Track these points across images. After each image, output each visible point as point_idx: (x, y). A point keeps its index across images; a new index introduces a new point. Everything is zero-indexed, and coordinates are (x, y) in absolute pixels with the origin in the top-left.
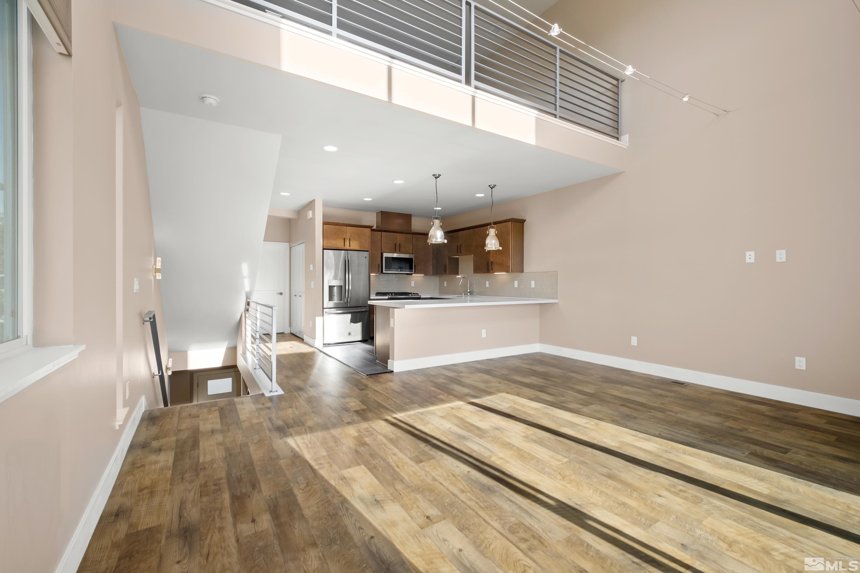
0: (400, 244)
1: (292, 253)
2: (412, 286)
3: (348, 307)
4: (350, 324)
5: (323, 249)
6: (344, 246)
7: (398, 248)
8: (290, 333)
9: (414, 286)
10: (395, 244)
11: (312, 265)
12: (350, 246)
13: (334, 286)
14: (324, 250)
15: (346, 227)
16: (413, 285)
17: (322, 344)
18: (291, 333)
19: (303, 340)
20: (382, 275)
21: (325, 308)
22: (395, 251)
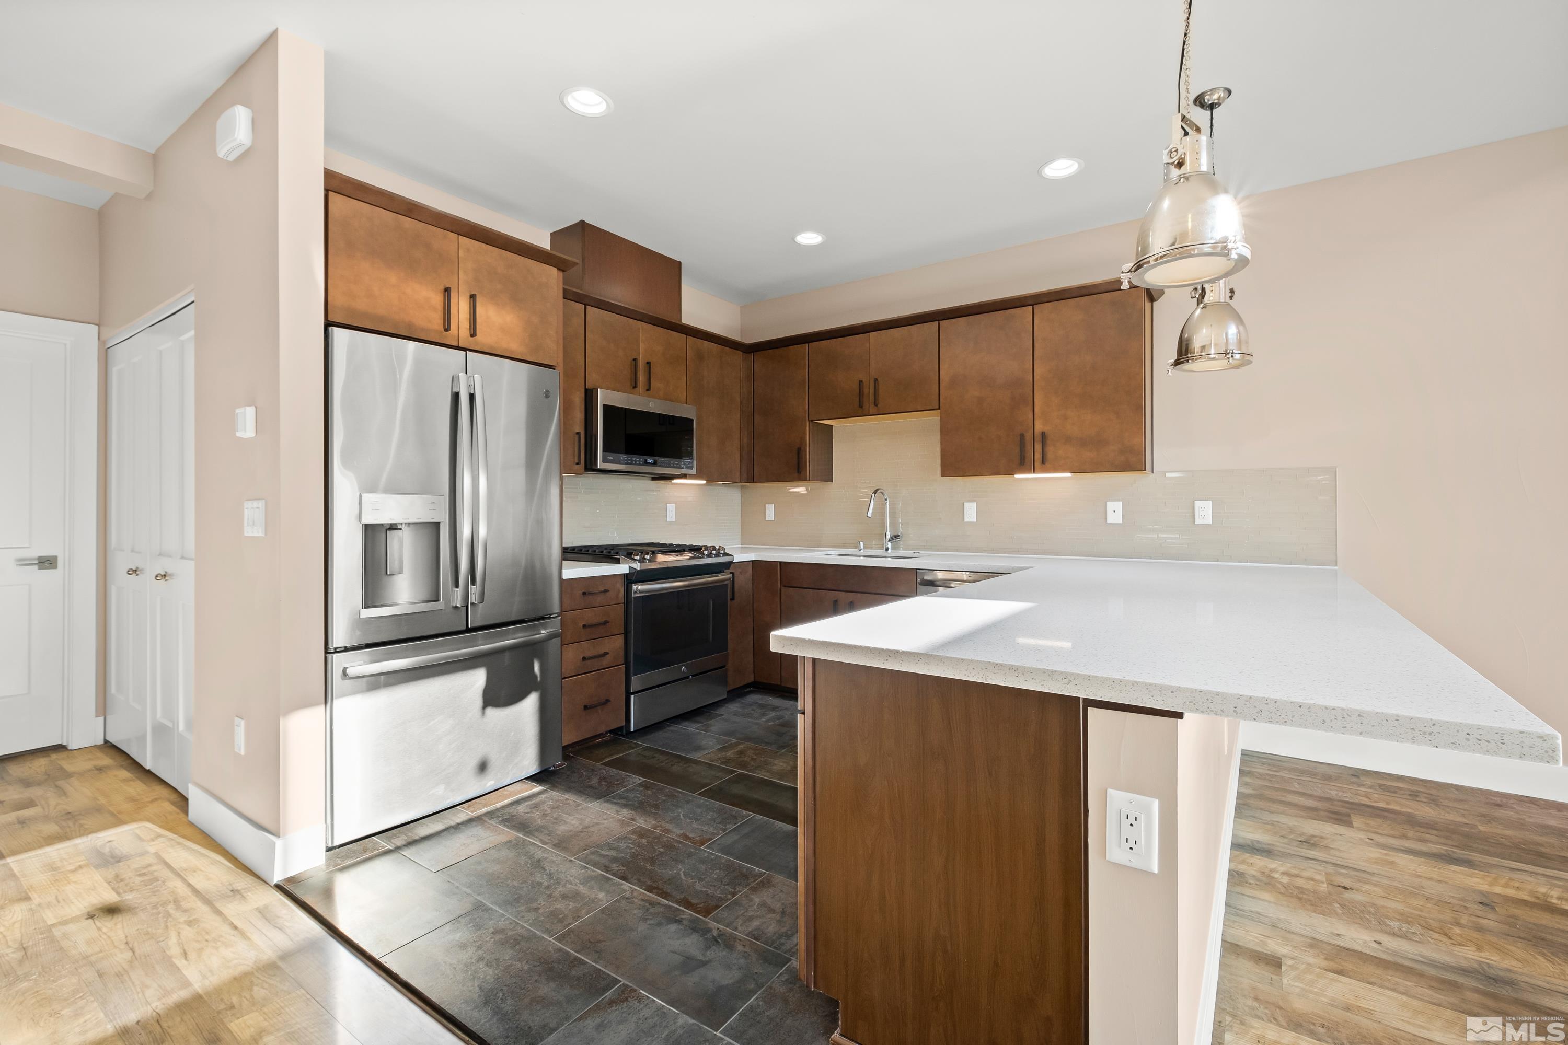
0: (648, 363)
1: (114, 371)
2: (668, 520)
3: (468, 630)
4: (483, 713)
5: (328, 324)
6: (447, 329)
7: (642, 379)
8: (102, 742)
9: (673, 520)
10: (635, 360)
11: (250, 411)
12: (473, 335)
13: (393, 527)
14: (336, 332)
15: (453, 236)
16: (671, 516)
17: (324, 850)
18: (106, 742)
19: (182, 801)
20: (590, 479)
21: (336, 651)
22: (635, 387)
